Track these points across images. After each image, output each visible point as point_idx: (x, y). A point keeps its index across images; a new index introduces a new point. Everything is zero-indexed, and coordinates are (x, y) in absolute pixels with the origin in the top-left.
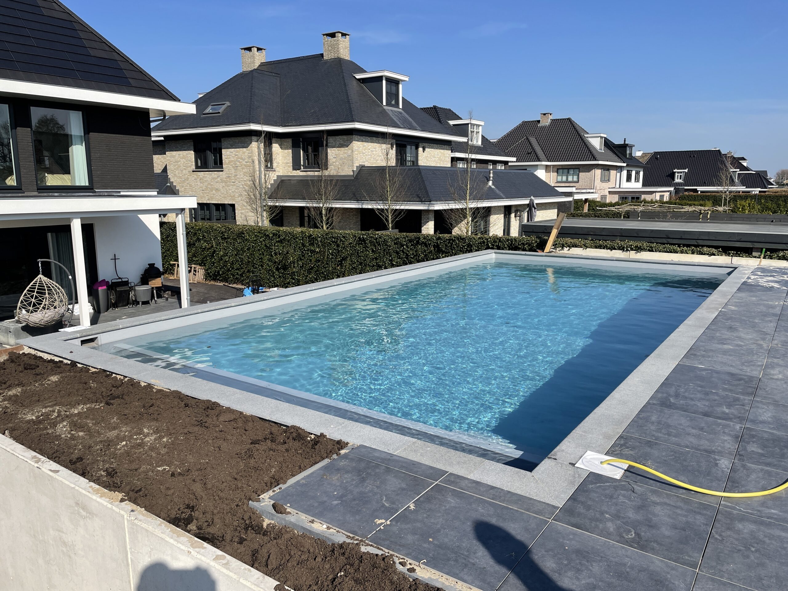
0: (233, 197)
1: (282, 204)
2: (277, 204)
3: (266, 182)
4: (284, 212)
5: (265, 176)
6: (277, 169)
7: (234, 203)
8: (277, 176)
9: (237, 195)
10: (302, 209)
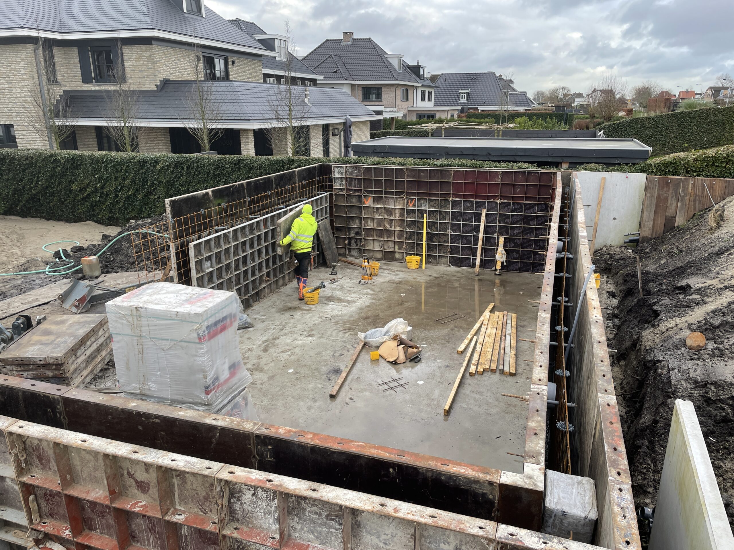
0: (10, 117)
1: (73, 124)
2: (67, 124)
3: (50, 99)
4: (77, 132)
5: (48, 90)
6: (63, 83)
7: (12, 123)
8: (63, 91)
9: (14, 114)
10: (98, 129)
